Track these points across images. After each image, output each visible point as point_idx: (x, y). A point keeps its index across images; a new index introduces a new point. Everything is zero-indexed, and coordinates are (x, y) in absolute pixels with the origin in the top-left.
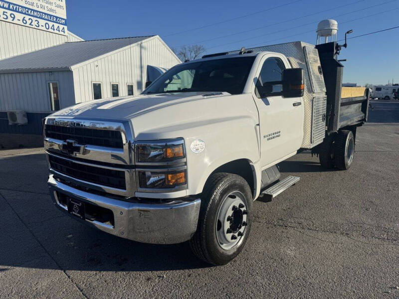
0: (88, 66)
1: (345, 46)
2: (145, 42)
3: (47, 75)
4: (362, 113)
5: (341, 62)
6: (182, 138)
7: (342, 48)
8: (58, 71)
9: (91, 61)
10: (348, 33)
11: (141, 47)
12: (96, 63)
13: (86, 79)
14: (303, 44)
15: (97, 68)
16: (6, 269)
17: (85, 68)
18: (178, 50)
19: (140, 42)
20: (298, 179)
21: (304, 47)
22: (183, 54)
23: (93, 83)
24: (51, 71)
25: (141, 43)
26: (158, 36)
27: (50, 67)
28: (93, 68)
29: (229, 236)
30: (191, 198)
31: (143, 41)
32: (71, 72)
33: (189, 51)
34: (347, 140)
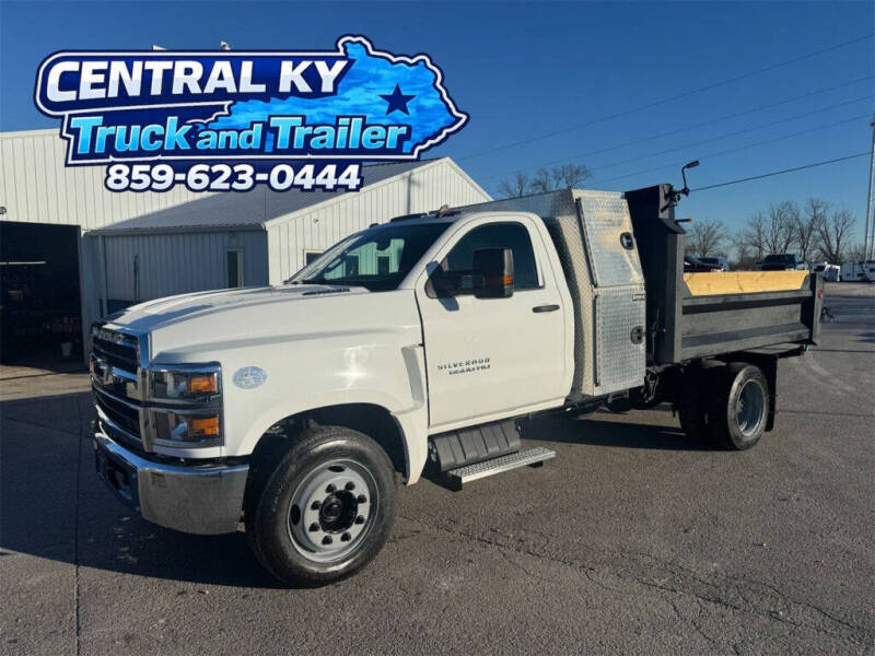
0: (300, 220)
1: (686, 191)
2: (419, 173)
3: (226, 236)
4: (802, 325)
5: (680, 223)
6: (217, 364)
7: (681, 195)
8: (244, 231)
9: (306, 210)
10: (689, 166)
11: (410, 182)
12: (315, 216)
13: (292, 245)
14: (576, 194)
15: (315, 225)
16: (6, 554)
17: (292, 223)
18: (530, 178)
19: (407, 173)
20: (552, 454)
21: (579, 200)
22: (540, 183)
23: (306, 252)
24: (232, 231)
25: (411, 175)
26: (448, 159)
27: (232, 222)
28: (307, 224)
29: (317, 537)
30: (231, 461)
31: (415, 170)
32: (265, 232)
33: (555, 178)
34: (735, 384)
